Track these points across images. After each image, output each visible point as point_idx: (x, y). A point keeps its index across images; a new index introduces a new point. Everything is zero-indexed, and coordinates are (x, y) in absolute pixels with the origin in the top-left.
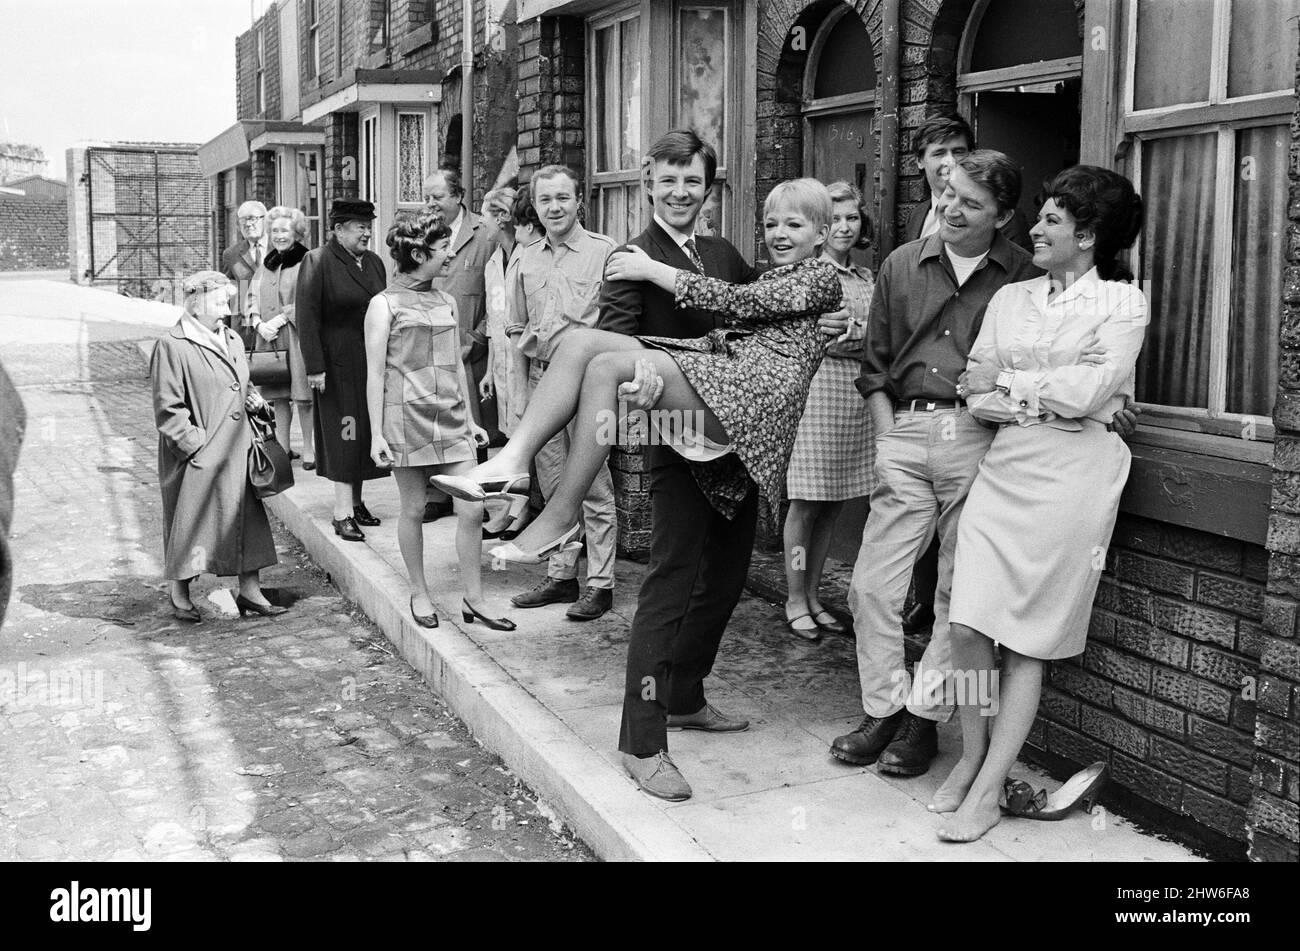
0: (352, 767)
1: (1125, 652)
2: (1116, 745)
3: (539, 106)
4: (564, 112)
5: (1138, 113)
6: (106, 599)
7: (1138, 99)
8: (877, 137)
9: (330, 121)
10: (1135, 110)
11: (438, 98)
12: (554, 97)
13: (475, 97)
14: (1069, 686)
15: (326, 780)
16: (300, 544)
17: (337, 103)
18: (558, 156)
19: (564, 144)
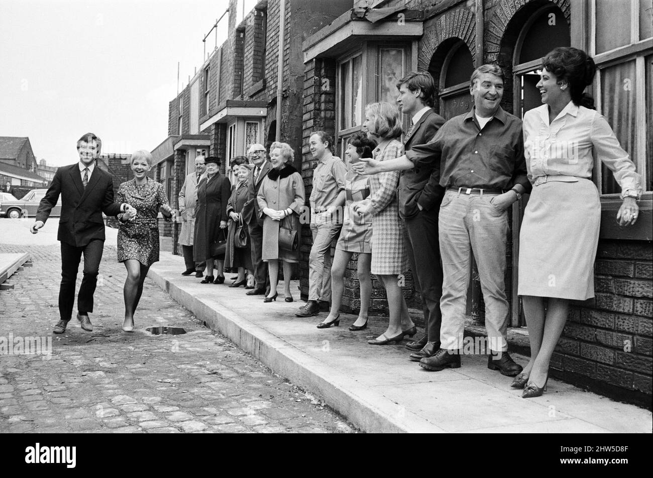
0: (214, 381)
1: (601, 310)
2: (598, 360)
3: (313, 100)
4: (325, 102)
5: (597, 55)
6: (96, 327)
7: (597, 48)
9: (213, 127)
10: (596, 54)
11: (265, 114)
12: (321, 96)
13: (283, 111)
14: (573, 334)
15: (202, 385)
16: (192, 312)
17: (217, 118)
18: (322, 123)
19: (325, 117)
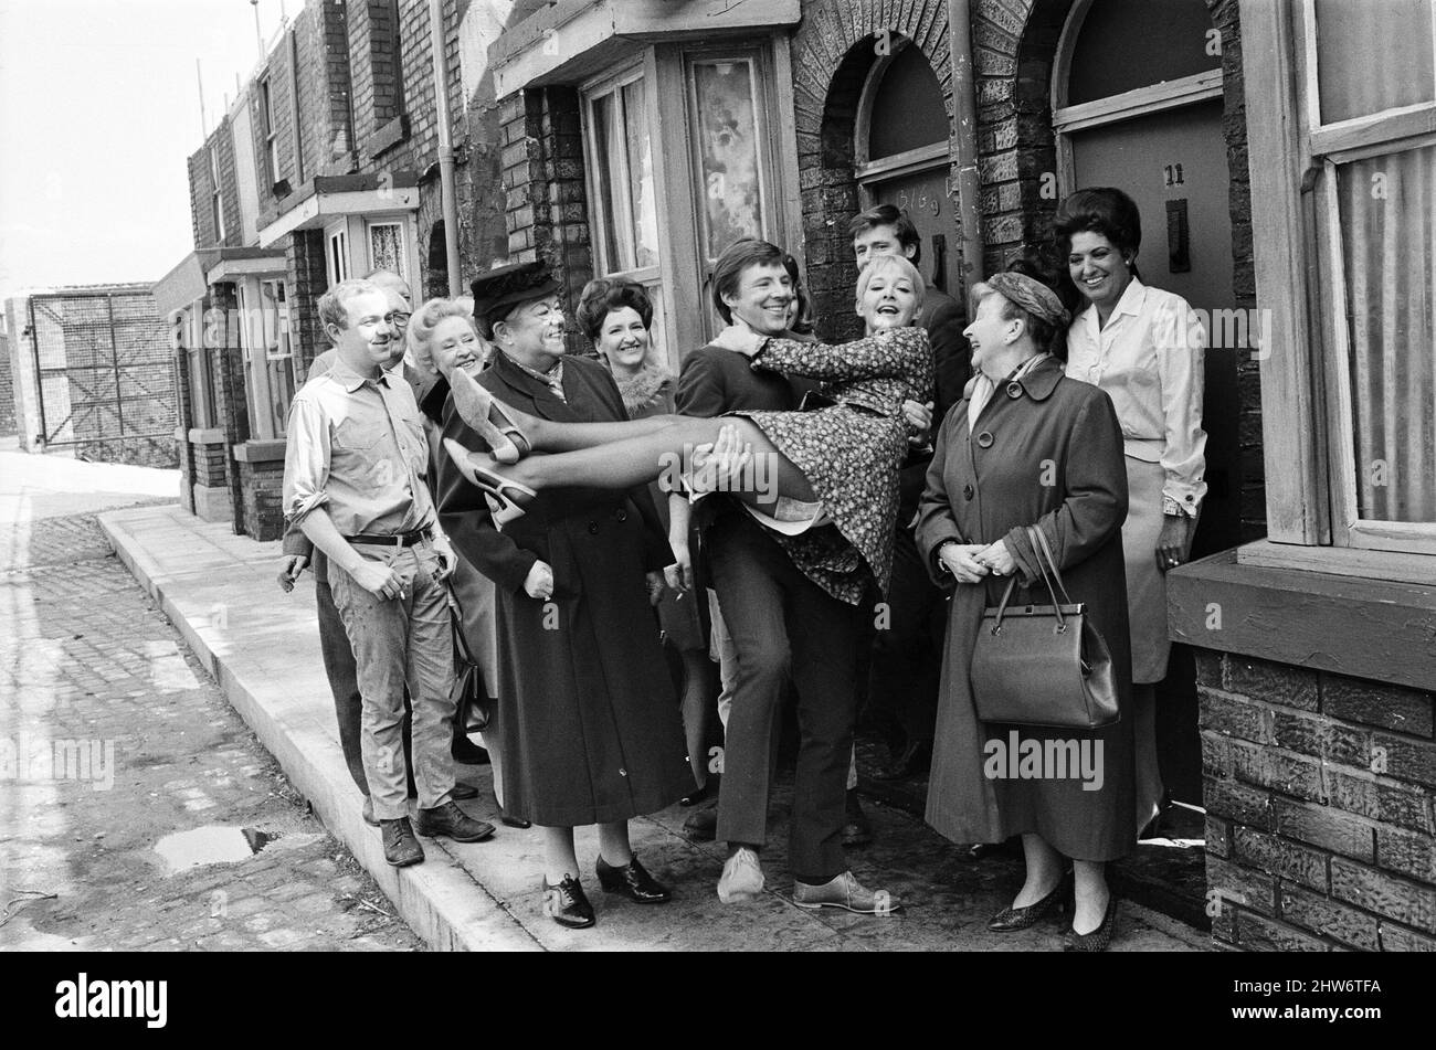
1: (1393, 874)
3: (530, 198)
4: (562, 202)
5: (1328, 128)
8: (956, 199)
9: (291, 241)
10: (1322, 123)
11: (414, 203)
12: (548, 187)
13: (457, 199)
16: (275, 761)
17: (297, 219)
18: (559, 258)
19: (565, 242)
